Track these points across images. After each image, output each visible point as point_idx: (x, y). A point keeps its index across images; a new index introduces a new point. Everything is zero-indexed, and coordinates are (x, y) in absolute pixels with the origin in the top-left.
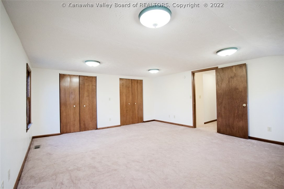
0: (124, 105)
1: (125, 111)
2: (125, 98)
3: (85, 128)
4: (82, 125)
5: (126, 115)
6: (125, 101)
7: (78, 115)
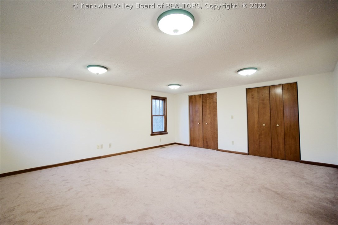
0: (256, 126)
1: (257, 136)
2: (256, 116)
3: (208, 145)
4: (205, 142)
5: (260, 141)
6: (256, 120)
7: (201, 132)
